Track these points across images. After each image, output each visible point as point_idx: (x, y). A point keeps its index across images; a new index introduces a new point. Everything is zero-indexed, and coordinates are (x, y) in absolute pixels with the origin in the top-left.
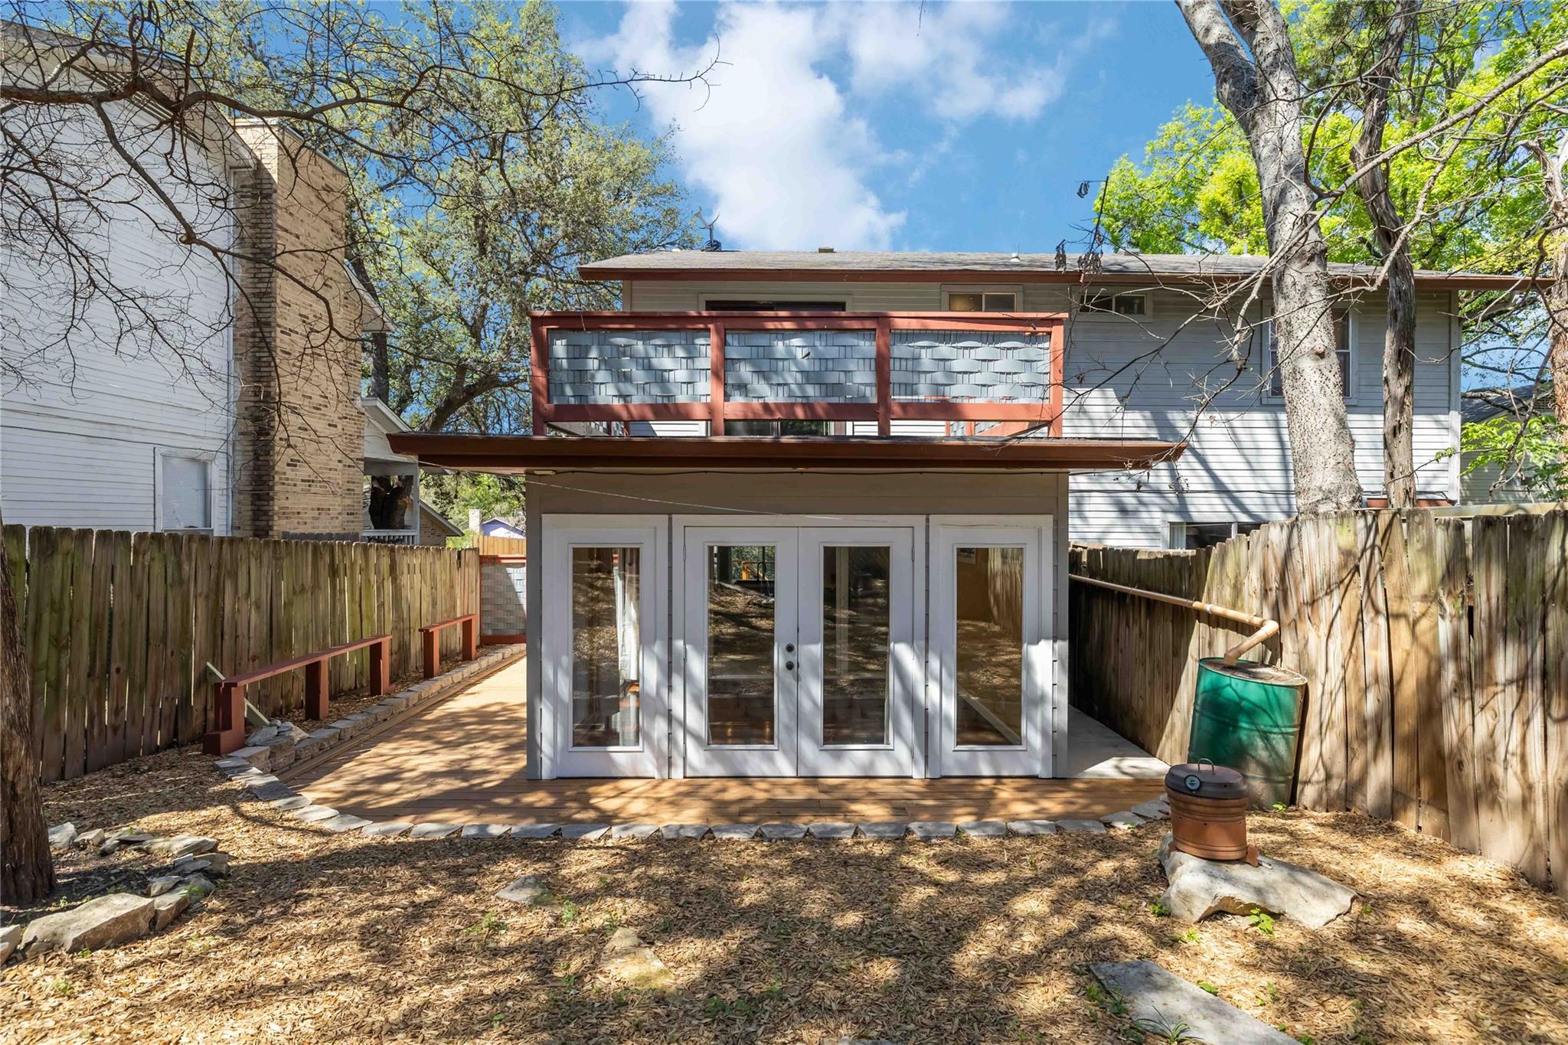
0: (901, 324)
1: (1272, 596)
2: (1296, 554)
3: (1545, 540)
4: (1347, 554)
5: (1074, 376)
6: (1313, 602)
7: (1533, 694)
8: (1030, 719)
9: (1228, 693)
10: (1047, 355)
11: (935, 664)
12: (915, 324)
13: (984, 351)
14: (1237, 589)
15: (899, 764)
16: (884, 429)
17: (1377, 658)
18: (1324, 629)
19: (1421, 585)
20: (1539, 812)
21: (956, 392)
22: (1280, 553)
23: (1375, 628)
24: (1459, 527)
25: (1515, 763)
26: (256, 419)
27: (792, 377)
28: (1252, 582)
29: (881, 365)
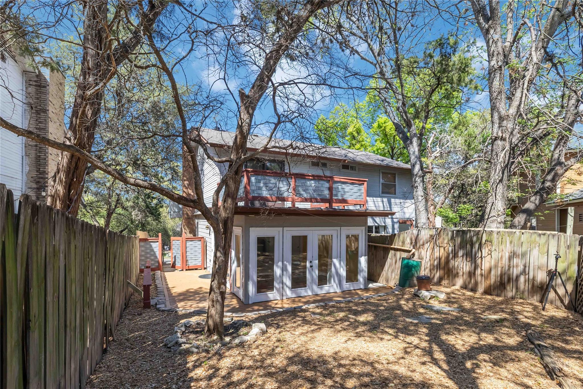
0: (336, 179)
1: (413, 244)
2: (419, 236)
3: (467, 234)
4: (431, 236)
5: (369, 194)
6: (423, 245)
7: (465, 258)
8: (360, 275)
9: (410, 264)
10: (364, 188)
11: (342, 263)
12: (338, 180)
13: (351, 187)
14: (403, 242)
15: (335, 289)
16: (331, 206)
17: (437, 254)
18: (426, 250)
19: (446, 241)
20: (465, 276)
21: (346, 197)
22: (415, 236)
23: (437, 249)
24: (453, 232)
25: (462, 269)
26: (38, 182)
27: (311, 192)
28: (408, 241)
29: (330, 189)
